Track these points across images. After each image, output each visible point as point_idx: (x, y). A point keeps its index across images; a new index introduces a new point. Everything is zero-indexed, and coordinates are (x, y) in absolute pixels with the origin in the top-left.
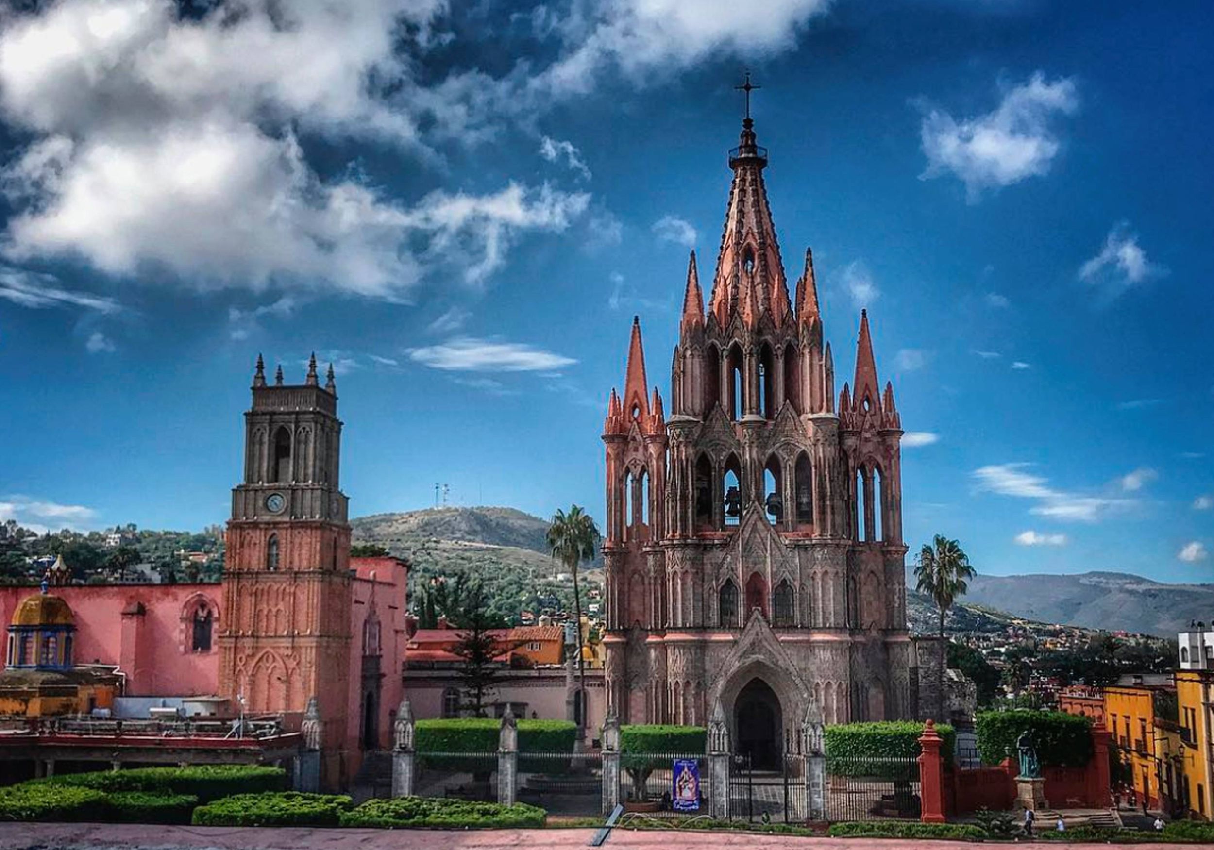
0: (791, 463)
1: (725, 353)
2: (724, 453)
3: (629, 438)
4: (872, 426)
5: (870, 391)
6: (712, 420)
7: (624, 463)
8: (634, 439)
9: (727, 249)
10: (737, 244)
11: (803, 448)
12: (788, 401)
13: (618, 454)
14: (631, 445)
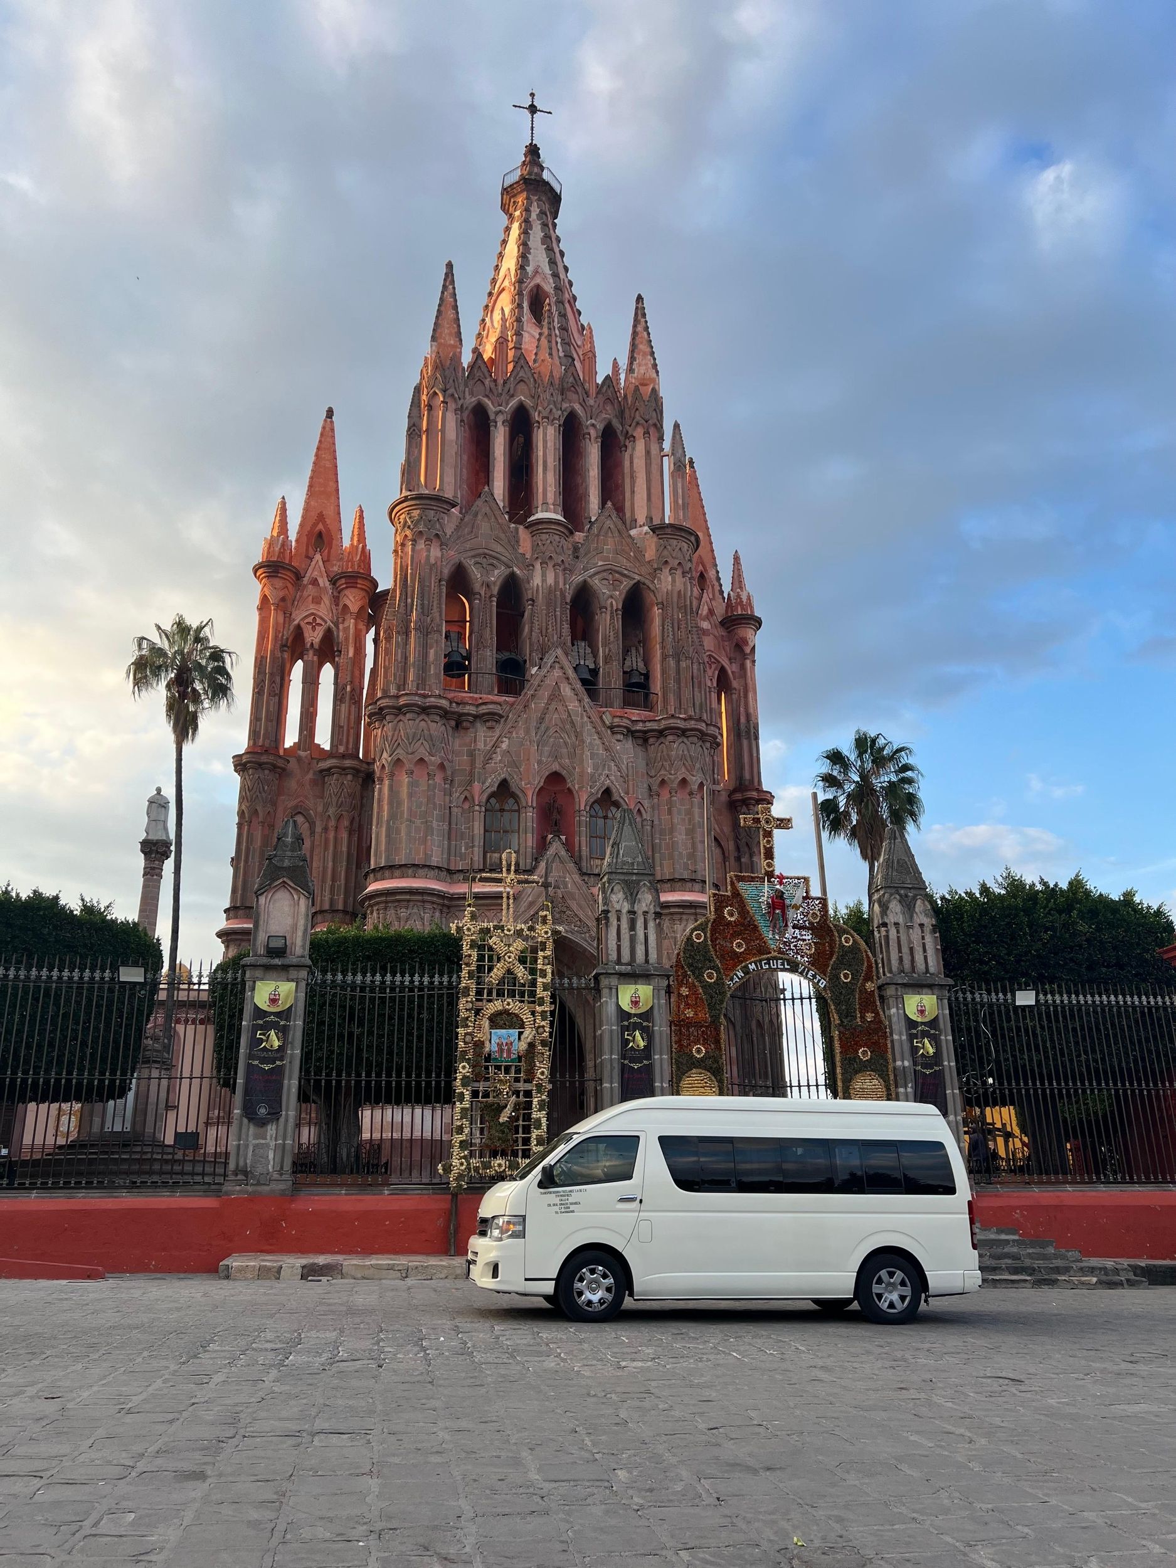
0: (617, 604)
1: (500, 419)
2: (496, 572)
3: (306, 580)
4: (711, 612)
5: (704, 566)
6: (476, 515)
7: (291, 620)
8: (315, 582)
9: (500, 293)
10: (520, 281)
11: (637, 578)
12: (609, 504)
13: (283, 599)
14: (311, 590)
